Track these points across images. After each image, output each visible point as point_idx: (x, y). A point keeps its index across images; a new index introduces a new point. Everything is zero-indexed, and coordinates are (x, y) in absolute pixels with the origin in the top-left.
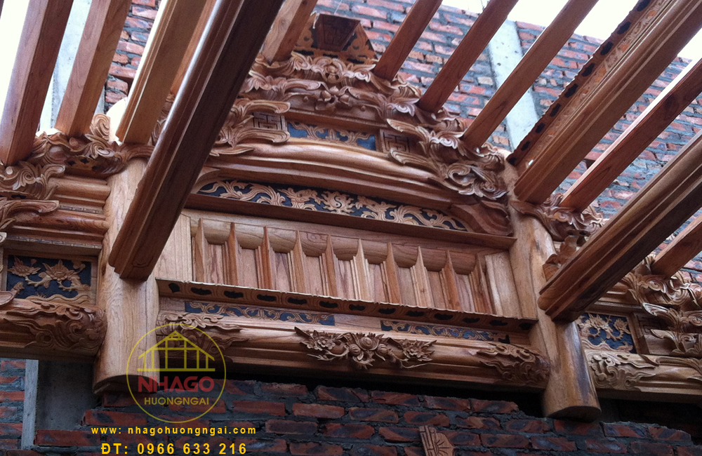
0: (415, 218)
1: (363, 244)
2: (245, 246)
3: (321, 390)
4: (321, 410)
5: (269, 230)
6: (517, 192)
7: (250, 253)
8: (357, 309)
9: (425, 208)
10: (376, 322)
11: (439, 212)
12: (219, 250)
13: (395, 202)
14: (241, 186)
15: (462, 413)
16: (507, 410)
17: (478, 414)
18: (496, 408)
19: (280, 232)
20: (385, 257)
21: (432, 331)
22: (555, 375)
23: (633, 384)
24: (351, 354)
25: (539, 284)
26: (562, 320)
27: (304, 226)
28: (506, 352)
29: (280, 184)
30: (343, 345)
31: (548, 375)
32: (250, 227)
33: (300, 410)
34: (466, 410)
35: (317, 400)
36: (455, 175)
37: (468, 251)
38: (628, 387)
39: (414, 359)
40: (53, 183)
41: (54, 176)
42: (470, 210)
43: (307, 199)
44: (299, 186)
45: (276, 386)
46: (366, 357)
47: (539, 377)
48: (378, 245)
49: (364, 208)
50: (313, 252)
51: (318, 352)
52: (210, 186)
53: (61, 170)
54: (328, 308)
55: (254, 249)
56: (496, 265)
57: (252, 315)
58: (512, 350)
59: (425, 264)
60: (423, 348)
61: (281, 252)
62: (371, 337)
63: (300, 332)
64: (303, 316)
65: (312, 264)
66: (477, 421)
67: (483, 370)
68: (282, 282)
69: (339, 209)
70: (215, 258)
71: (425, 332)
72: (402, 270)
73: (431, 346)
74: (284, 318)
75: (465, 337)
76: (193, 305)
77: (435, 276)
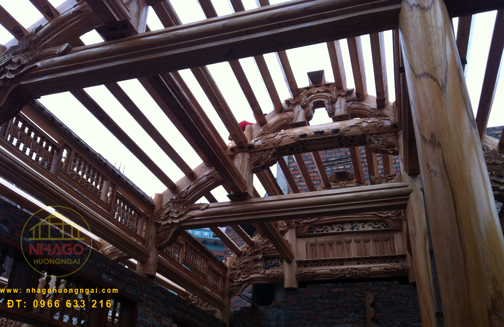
0: (372, 226)
1: (353, 238)
3: (339, 284)
4: (338, 290)
5: (327, 239)
7: (322, 246)
8: (350, 260)
9: (375, 222)
10: (356, 262)
11: (380, 222)
12: (314, 247)
13: (365, 222)
14: (320, 227)
15: (379, 287)
16: (395, 284)
17: (385, 286)
18: (391, 284)
19: (330, 239)
20: (361, 241)
21: (373, 262)
22: (410, 272)
24: (345, 274)
27: (336, 236)
28: (395, 267)
29: (330, 224)
30: (343, 272)
31: (408, 272)
32: (321, 240)
33: (333, 290)
34: (381, 285)
35: (338, 287)
37: (388, 233)
39: (364, 273)
42: (388, 220)
43: (338, 226)
44: (336, 223)
45: (327, 285)
46: (349, 274)
47: (405, 273)
48: (358, 237)
49: (356, 226)
50: (339, 243)
51: (336, 275)
52: (311, 229)
54: (341, 262)
56: (397, 237)
57: (321, 265)
58: (397, 266)
59: (373, 240)
60: (367, 270)
61: (331, 244)
62: (351, 268)
63: (331, 270)
64: (335, 264)
65: (340, 246)
66: (385, 288)
67: (386, 273)
68: (331, 253)
69: (348, 228)
70: (313, 250)
71: (371, 263)
72: (366, 244)
73: (370, 268)
74: (329, 265)
75: (384, 262)
76: (306, 265)
77: (377, 243)
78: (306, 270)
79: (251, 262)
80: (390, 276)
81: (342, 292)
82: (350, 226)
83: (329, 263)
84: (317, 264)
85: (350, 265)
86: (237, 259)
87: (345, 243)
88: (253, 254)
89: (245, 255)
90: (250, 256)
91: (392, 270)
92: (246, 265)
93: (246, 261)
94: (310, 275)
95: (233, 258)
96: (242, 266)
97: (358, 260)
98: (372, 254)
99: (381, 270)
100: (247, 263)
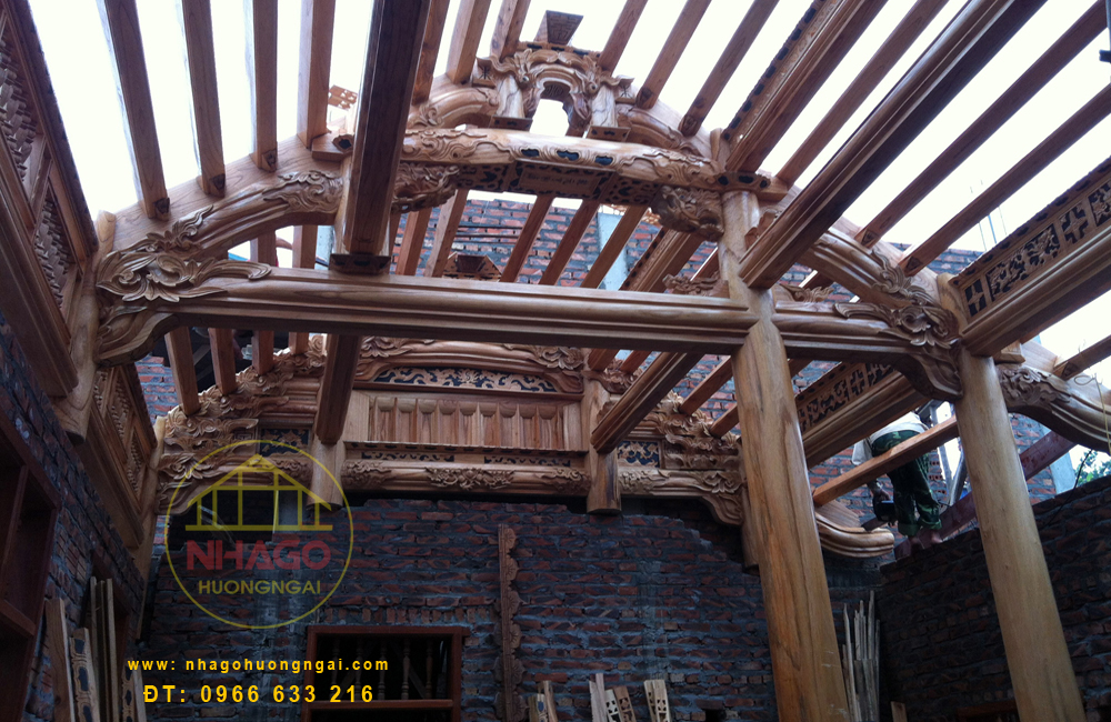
0: (519, 383)
1: (479, 404)
2: (403, 411)
3: (440, 503)
4: (438, 515)
5: (420, 400)
6: (589, 363)
7: (407, 415)
8: (469, 451)
9: (526, 376)
10: (482, 458)
11: (537, 377)
12: (387, 415)
13: (506, 373)
14: (405, 371)
15: (528, 514)
16: (559, 511)
17: (539, 514)
18: (551, 510)
19: (427, 401)
20: (494, 413)
21: (518, 461)
22: (593, 488)
23: (648, 491)
24: (459, 482)
25: (593, 427)
26: (604, 451)
27: (442, 395)
28: (563, 474)
29: (430, 368)
30: (455, 476)
31: (590, 487)
32: (406, 400)
33: (425, 516)
34: (531, 512)
35: (437, 510)
36: (547, 354)
37: (552, 403)
38: (644, 493)
39: (499, 483)
40: (287, 385)
41: (287, 380)
42: (556, 376)
43: (447, 375)
44: (442, 368)
45: (412, 502)
46: (468, 483)
47: (582, 490)
48: (489, 404)
49: (485, 379)
50: (447, 412)
51: (438, 482)
52: (385, 373)
53: (291, 377)
54: (450, 453)
55: (410, 413)
56: (571, 414)
57: (402, 458)
58: (567, 472)
59: (521, 415)
60: (507, 476)
61: (427, 413)
62: (474, 470)
63: (428, 470)
64: (434, 457)
65: (447, 419)
66: (538, 519)
67: (545, 486)
68: (426, 434)
69: (468, 381)
70: (384, 421)
71: (514, 462)
72: (505, 420)
73: (512, 473)
74: (422, 459)
75: (540, 464)
76: (367, 454)
77: (528, 422)
78: (368, 465)
79: (224, 434)
80: (551, 493)
81: (448, 522)
82: (473, 378)
83: (422, 454)
84: (393, 453)
85: (469, 462)
86: (185, 422)
87: (460, 415)
88: (232, 415)
89: (206, 415)
90: (222, 419)
91: (557, 480)
92: (210, 440)
93: (210, 429)
94: (378, 478)
95: (172, 419)
96: (200, 443)
97: (488, 454)
98: (516, 442)
99: (535, 479)
100: (213, 435)
